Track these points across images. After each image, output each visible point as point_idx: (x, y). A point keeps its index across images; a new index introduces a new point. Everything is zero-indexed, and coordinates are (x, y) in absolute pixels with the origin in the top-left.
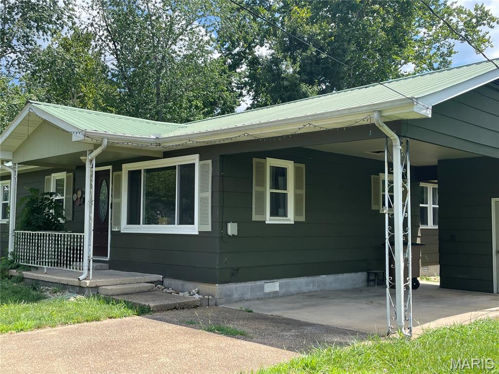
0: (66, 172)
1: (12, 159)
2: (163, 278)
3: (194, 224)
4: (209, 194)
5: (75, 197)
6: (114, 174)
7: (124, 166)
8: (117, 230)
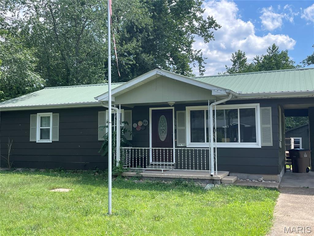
1: (115, 101)
2: (229, 173)
3: (256, 142)
4: (270, 126)
5: (135, 125)
6: (177, 112)
7: (187, 108)
8: (182, 146)
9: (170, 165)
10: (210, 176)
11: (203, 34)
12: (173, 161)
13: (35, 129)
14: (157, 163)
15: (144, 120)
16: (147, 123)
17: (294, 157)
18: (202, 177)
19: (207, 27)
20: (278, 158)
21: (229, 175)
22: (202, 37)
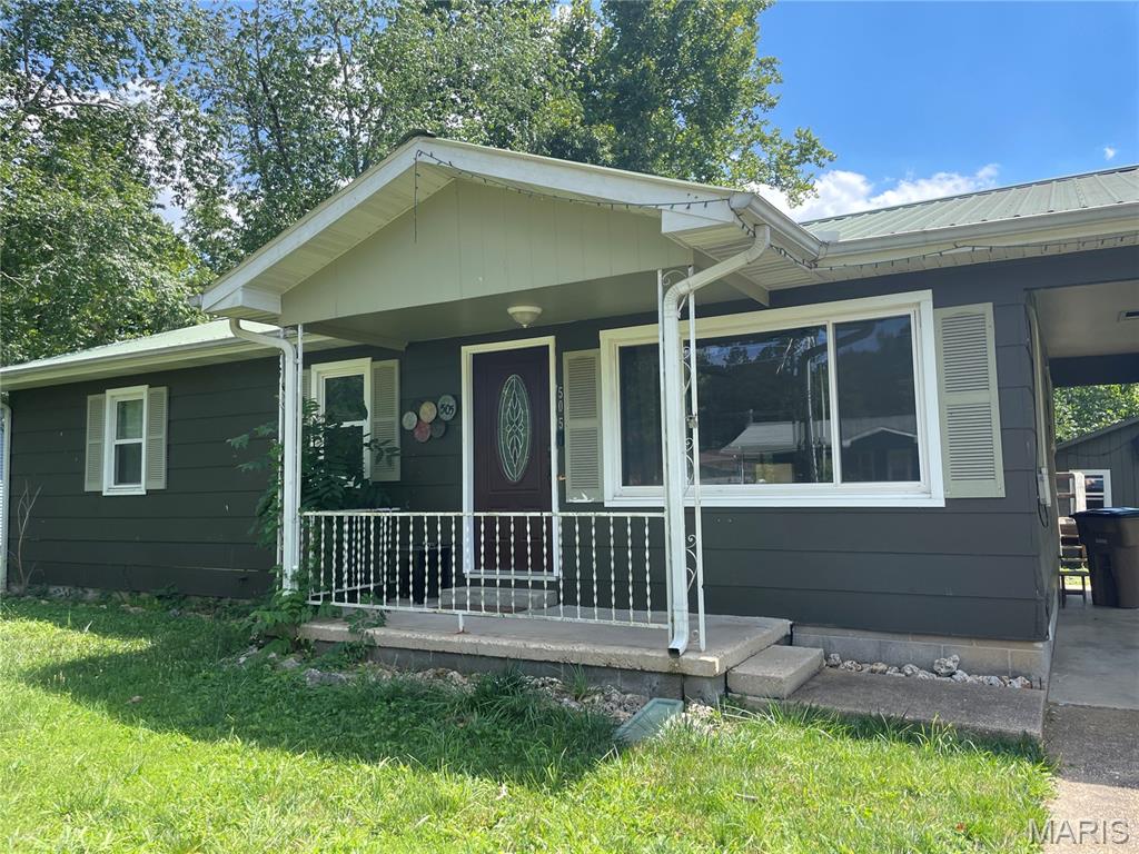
0: (370, 359)
1: (280, 312)
2: (792, 626)
3: (919, 480)
4: (990, 396)
5: (410, 420)
6: (568, 356)
7: (605, 335)
8: (586, 500)
9: (538, 585)
10: (666, 654)
11: (785, 183)
12: (550, 569)
13: (99, 447)
14: (498, 575)
15: (443, 397)
16: (451, 408)
17: (1097, 541)
18: (629, 657)
19: (795, 159)
20: (1038, 556)
21: (789, 640)
22: (781, 190)
